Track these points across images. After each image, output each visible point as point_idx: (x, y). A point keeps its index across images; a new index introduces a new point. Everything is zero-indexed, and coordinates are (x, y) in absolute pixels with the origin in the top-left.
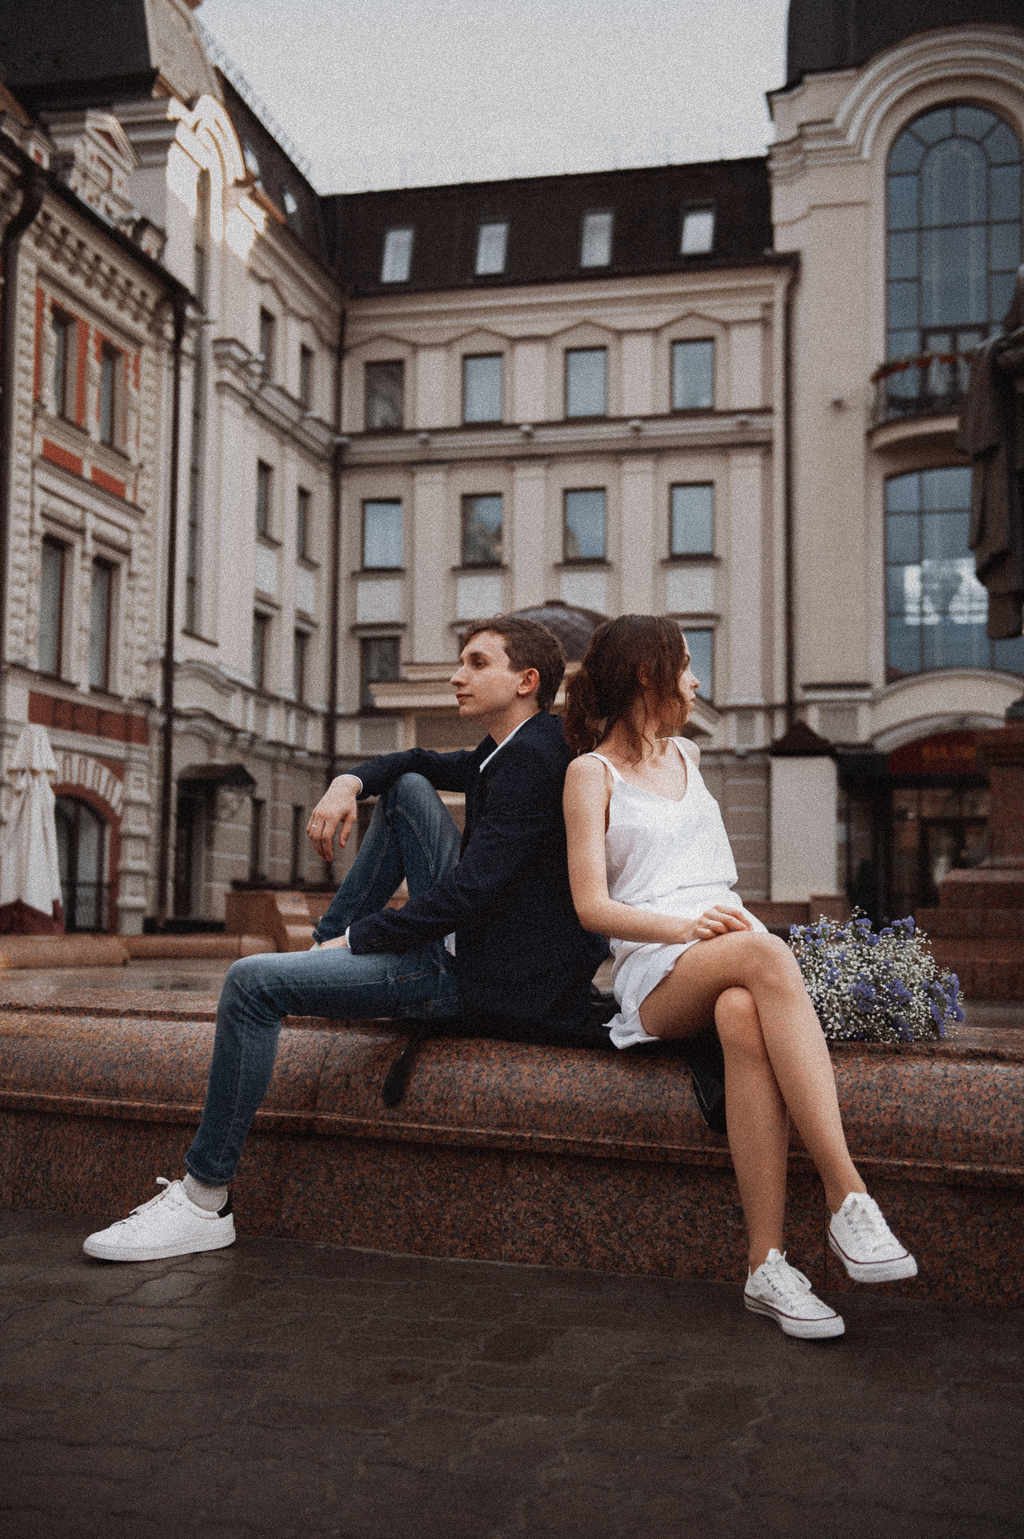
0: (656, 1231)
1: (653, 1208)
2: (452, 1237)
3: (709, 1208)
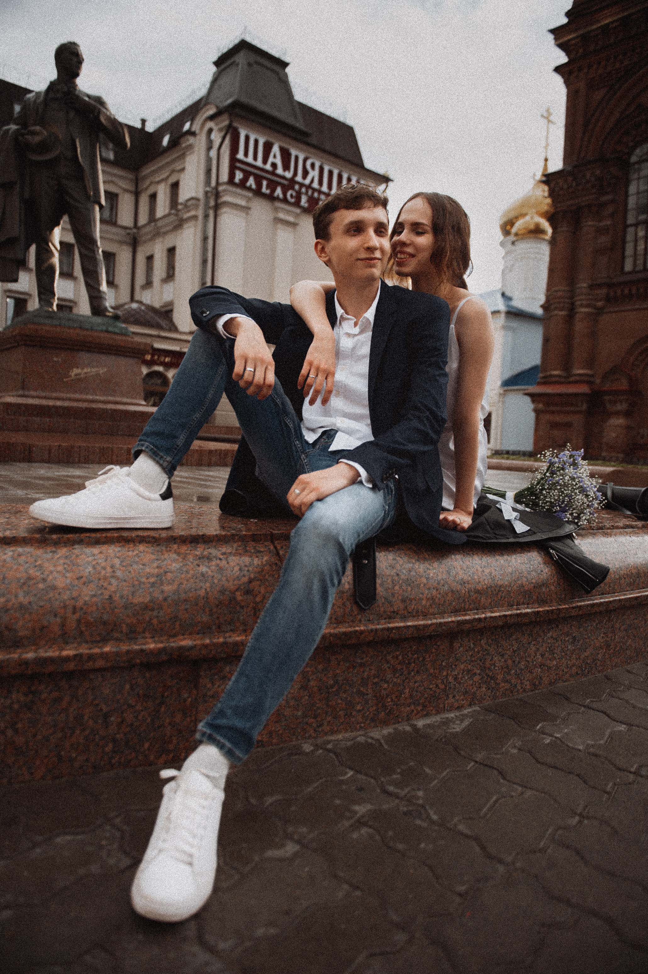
0: (535, 662)
2: (409, 705)
3: (561, 640)
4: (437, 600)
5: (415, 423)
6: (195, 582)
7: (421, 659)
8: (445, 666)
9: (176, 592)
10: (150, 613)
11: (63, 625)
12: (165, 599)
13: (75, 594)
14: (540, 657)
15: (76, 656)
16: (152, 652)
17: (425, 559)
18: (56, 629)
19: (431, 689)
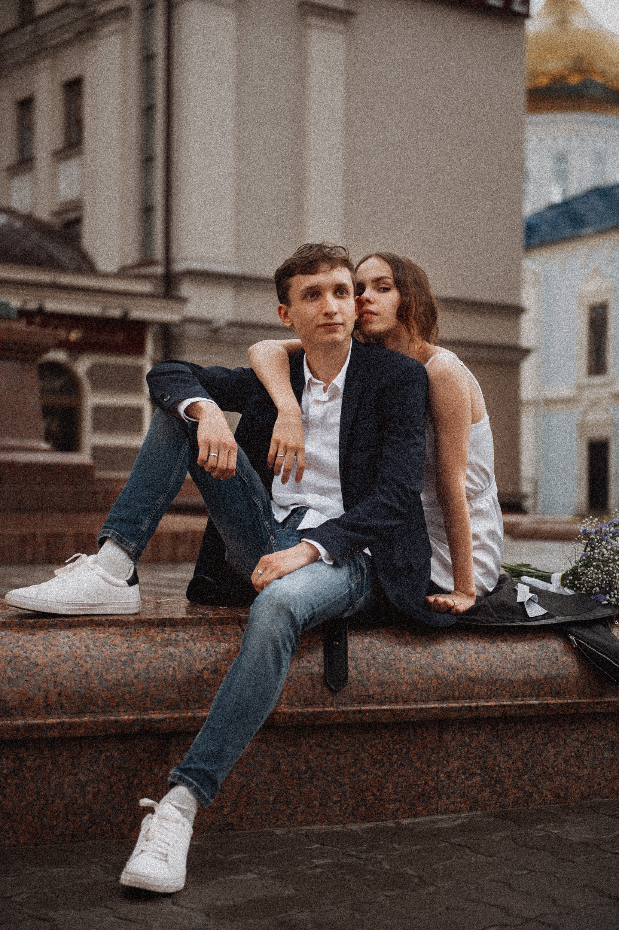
0: (556, 769)
1: (553, 751)
2: (394, 802)
3: (592, 745)
4: (419, 686)
5: (382, 499)
6: (164, 661)
7: (404, 751)
8: (435, 761)
9: (147, 670)
10: (122, 689)
11: (46, 698)
12: (136, 677)
13: (56, 670)
14: (562, 762)
15: (58, 724)
16: (125, 723)
17: (406, 644)
18: (41, 701)
19: (419, 786)
